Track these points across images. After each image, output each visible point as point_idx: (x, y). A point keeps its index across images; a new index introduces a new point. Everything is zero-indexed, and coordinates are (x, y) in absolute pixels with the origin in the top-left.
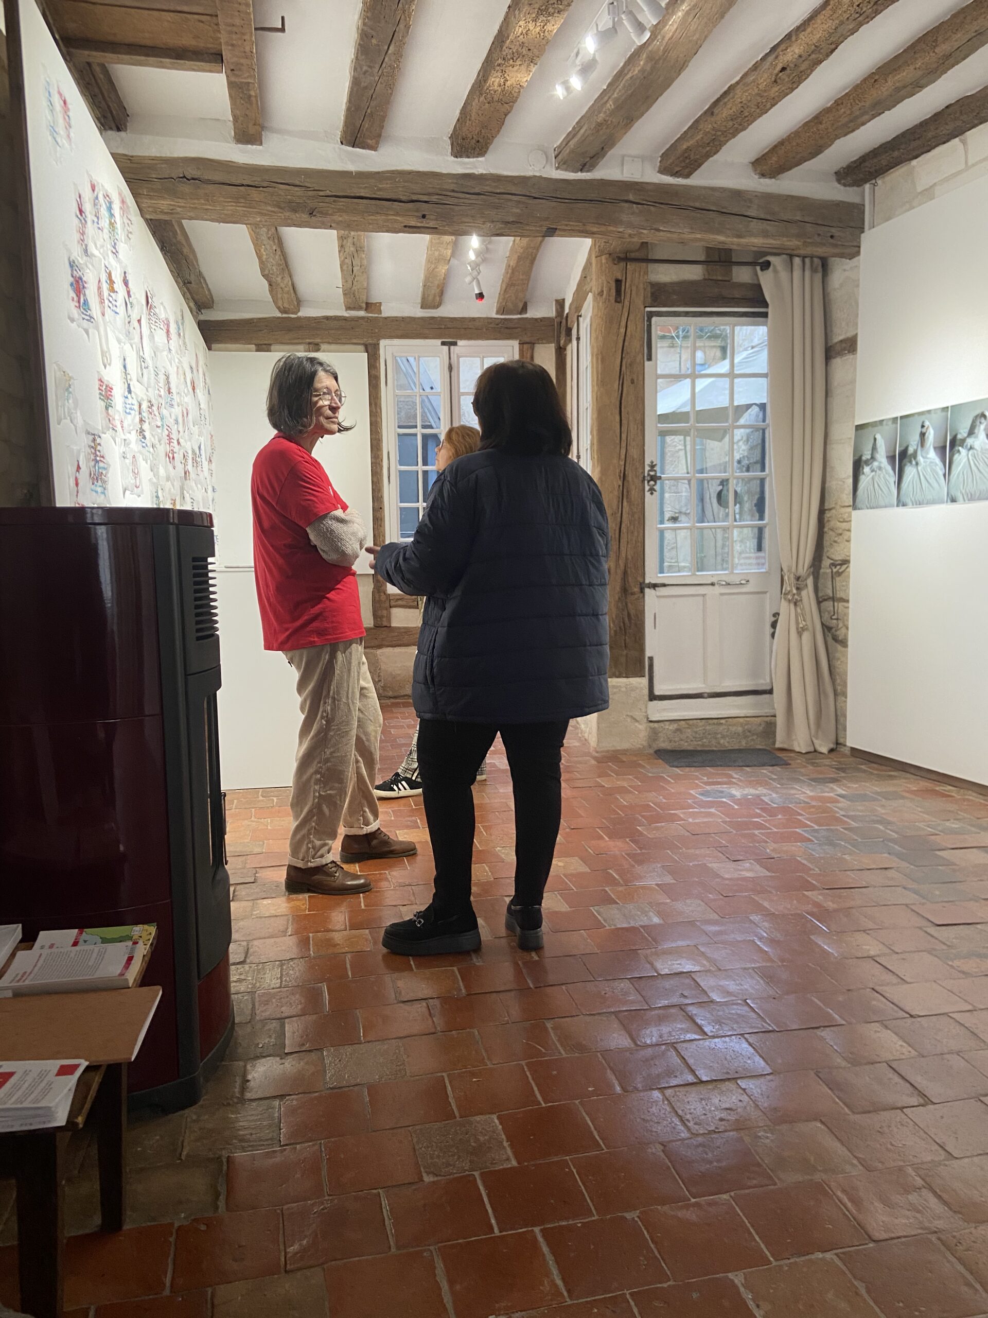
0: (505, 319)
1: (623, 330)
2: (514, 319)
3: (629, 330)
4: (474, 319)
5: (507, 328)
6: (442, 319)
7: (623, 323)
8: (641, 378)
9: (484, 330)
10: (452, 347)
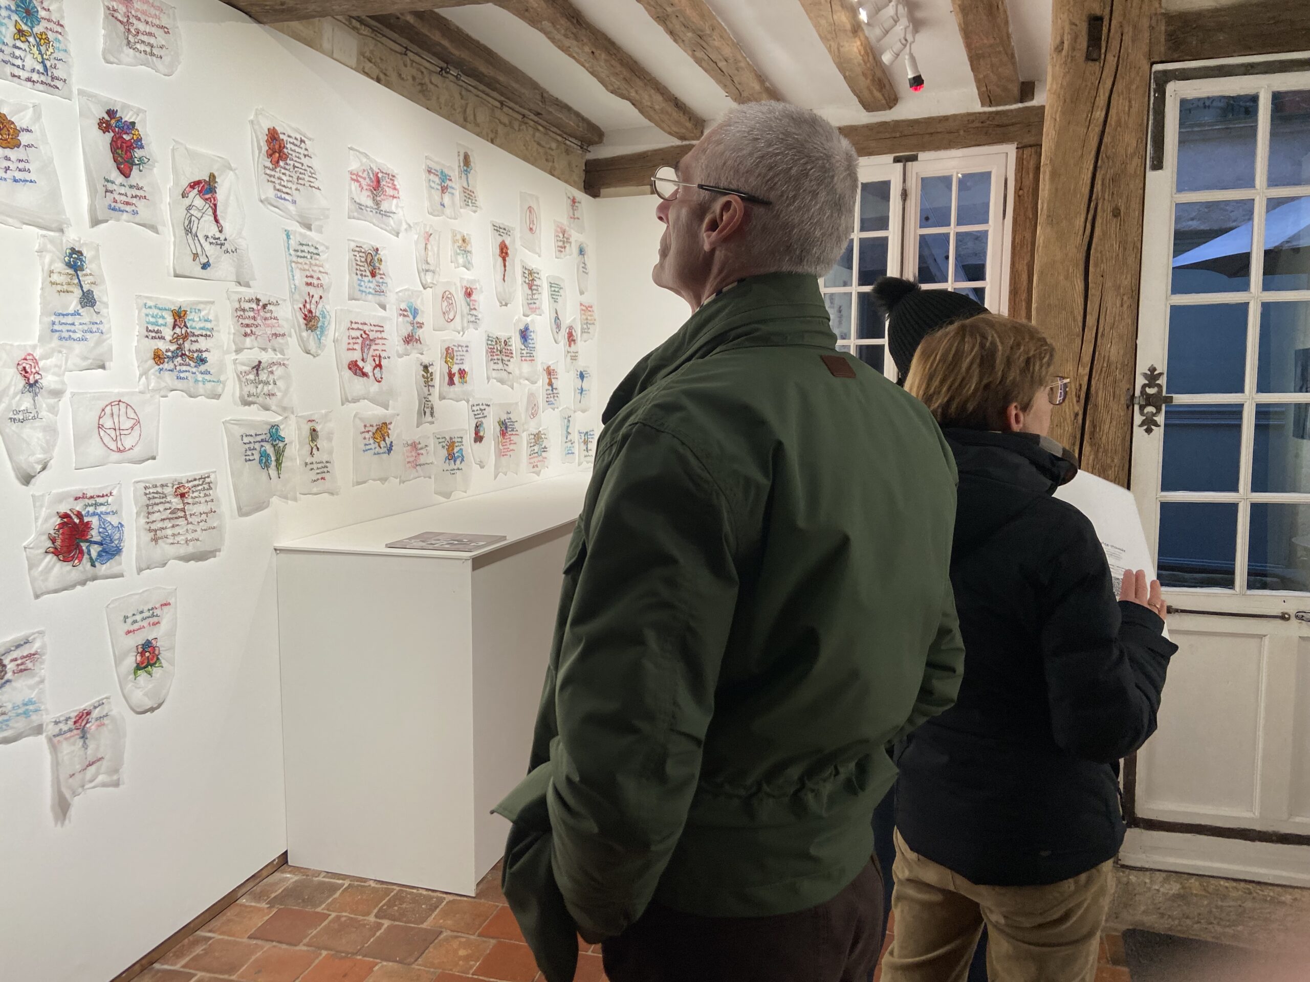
0: (997, 113)
1: (1099, 114)
2: (1011, 111)
3: (1113, 112)
4: (946, 118)
5: (998, 126)
6: (897, 123)
7: (1102, 100)
8: (1135, 205)
9: (962, 132)
10: (909, 164)
